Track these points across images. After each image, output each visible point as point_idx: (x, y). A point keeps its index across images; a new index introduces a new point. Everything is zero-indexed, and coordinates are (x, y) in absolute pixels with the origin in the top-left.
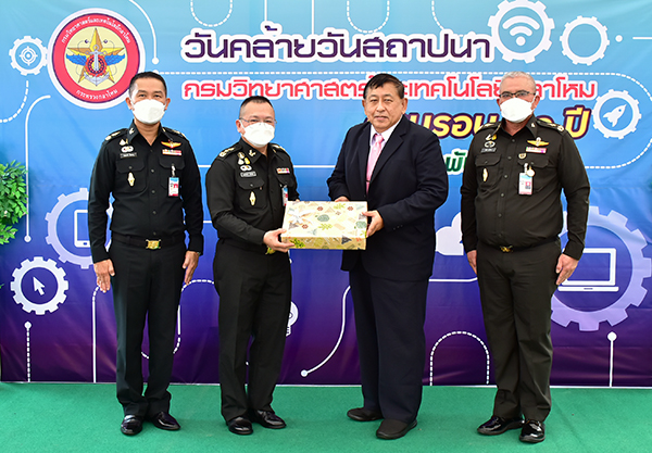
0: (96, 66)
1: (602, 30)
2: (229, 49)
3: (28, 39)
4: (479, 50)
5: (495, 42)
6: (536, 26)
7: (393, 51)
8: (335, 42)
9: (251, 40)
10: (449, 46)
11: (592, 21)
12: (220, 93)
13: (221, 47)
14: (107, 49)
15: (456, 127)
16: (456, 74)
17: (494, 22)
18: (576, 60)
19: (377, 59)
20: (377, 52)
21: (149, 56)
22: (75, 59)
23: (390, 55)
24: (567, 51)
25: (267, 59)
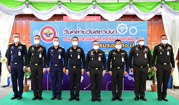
0: (48, 35)
1: (136, 29)
2: (71, 32)
3: (36, 31)
4: (115, 33)
5: (118, 31)
6: (125, 28)
7: (100, 33)
8: (90, 31)
9: (75, 31)
10: (110, 31)
11: (135, 27)
12: (70, 40)
13: (70, 32)
14: (50, 32)
15: (111, 46)
16: (111, 37)
17: (117, 28)
18: (132, 34)
19: (97, 34)
20: (97, 33)
21: (58, 34)
22: (45, 34)
23: (99, 33)
24: (130, 33)
25: (78, 34)
